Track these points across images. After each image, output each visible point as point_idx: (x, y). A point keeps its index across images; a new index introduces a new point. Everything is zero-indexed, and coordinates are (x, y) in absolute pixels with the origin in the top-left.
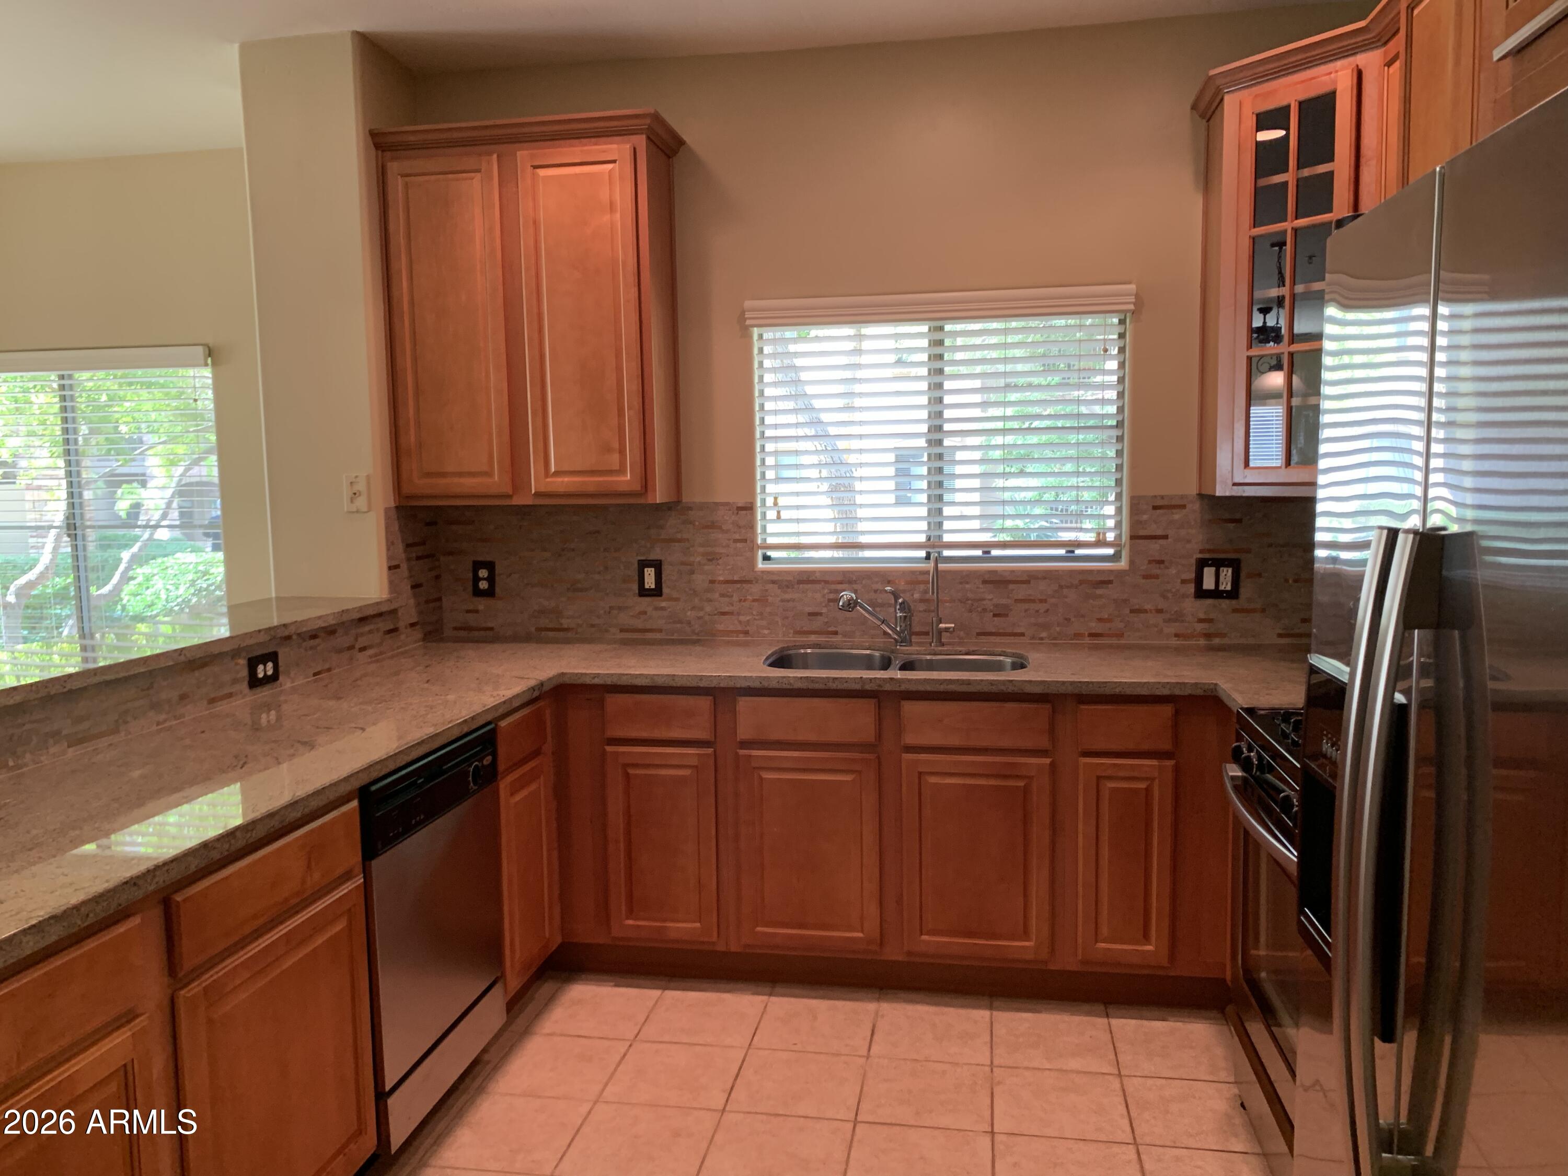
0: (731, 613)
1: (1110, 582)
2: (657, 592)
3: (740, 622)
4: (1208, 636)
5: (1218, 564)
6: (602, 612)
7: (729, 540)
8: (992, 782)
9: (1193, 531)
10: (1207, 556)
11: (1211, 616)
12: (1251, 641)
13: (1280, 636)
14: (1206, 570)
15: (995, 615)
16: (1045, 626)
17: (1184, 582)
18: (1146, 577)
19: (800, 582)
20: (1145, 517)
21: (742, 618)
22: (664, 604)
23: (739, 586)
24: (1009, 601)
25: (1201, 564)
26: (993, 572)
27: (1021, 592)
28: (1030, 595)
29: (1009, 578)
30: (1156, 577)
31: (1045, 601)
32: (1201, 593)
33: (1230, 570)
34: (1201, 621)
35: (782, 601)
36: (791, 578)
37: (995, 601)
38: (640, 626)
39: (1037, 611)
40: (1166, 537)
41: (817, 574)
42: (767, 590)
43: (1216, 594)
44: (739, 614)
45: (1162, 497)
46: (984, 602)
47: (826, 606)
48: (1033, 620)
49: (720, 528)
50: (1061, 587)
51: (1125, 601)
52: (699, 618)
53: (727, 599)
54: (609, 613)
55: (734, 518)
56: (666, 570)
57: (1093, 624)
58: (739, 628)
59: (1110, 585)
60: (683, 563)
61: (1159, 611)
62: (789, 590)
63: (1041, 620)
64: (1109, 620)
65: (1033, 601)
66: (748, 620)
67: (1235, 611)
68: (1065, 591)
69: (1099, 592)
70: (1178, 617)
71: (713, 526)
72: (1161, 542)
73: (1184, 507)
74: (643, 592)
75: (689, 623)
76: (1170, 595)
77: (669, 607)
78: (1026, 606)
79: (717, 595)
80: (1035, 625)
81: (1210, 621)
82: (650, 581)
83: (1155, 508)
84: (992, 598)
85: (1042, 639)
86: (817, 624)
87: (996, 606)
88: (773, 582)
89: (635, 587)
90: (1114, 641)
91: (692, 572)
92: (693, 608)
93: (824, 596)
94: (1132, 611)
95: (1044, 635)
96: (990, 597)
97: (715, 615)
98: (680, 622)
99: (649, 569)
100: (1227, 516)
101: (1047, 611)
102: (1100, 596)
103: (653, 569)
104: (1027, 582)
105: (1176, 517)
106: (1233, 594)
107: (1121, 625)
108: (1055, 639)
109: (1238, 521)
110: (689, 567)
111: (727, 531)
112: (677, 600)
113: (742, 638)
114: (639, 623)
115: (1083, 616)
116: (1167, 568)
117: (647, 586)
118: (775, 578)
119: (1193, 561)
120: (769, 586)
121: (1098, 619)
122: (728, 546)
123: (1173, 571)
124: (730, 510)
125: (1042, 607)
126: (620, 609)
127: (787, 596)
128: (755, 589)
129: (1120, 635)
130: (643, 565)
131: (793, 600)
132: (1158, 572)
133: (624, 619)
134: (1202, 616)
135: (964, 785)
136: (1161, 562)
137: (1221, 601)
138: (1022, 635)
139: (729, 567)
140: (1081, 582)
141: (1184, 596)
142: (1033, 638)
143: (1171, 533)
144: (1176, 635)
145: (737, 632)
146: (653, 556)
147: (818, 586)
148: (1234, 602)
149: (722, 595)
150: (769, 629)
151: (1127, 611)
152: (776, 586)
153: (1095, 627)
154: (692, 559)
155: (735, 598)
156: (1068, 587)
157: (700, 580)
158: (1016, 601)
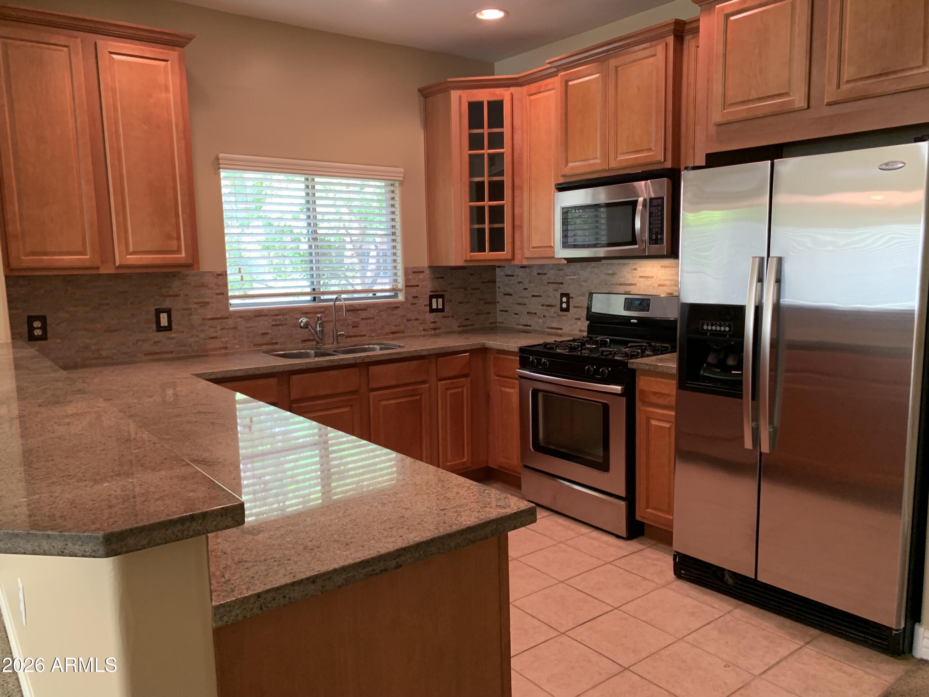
0: (216, 338)
1: (398, 307)
2: (169, 328)
3: (222, 342)
4: (435, 329)
5: (437, 297)
6: (131, 344)
7: (213, 294)
8: (408, 399)
9: (427, 283)
10: (433, 294)
11: (436, 320)
12: (450, 330)
13: (459, 327)
14: (433, 300)
15: (353, 327)
16: (374, 331)
17: (426, 305)
18: (412, 304)
19: (256, 316)
20: (410, 277)
21: (223, 340)
22: (173, 335)
23: (220, 321)
24: (359, 320)
25: (431, 297)
26: (351, 305)
27: (364, 314)
28: (367, 316)
29: (358, 308)
30: (415, 304)
31: (373, 318)
32: (432, 311)
33: (441, 299)
34: (432, 323)
35: (246, 328)
36: (251, 315)
37: (353, 320)
38: (158, 351)
39: (371, 323)
40: (418, 286)
41: (265, 311)
42: (237, 322)
43: (437, 310)
44: (221, 337)
45: (416, 268)
46: (348, 321)
47: (271, 329)
48: (369, 328)
49: (207, 286)
50: (380, 311)
51: (404, 316)
52: (196, 342)
53: (213, 329)
54: (136, 343)
55: (215, 280)
56: (174, 314)
57: (393, 328)
58: (222, 346)
59: (398, 309)
60: (184, 309)
61: (417, 319)
62: (250, 321)
63: (372, 328)
64: (399, 326)
65: (369, 319)
66: (227, 341)
67: (444, 317)
68: (382, 313)
69: (395, 312)
70: (424, 322)
71: (203, 286)
72: (417, 288)
73: (423, 272)
74: (160, 329)
75: (190, 345)
76: (420, 312)
77: (177, 337)
78: (366, 321)
79: (207, 327)
80: (370, 330)
81: (435, 322)
82: (164, 322)
83: (414, 272)
84: (351, 318)
85: (373, 337)
86: (267, 339)
87: (353, 322)
88: (241, 317)
89: (154, 326)
90: (401, 335)
91: (191, 314)
92: (193, 336)
93: (269, 323)
94: (407, 320)
95: (374, 335)
96: (350, 318)
97: (207, 339)
98: (185, 346)
99: (164, 314)
100: (439, 276)
101: (375, 323)
102: (395, 315)
103: (166, 314)
104: (366, 309)
105: (421, 277)
106: (442, 310)
107: (403, 327)
108: (378, 336)
109: (443, 278)
110: (189, 311)
111: (212, 289)
112: (183, 332)
113: (223, 351)
114: (157, 349)
115: (389, 324)
116: (419, 300)
117: (162, 325)
118: (242, 315)
119: (428, 296)
120: (238, 320)
121: (395, 325)
122: (212, 297)
123: (421, 301)
124: (213, 276)
125: (372, 321)
126: (144, 341)
127: (249, 325)
128: (230, 322)
129: (403, 332)
130: (158, 312)
131: (253, 327)
132: (416, 302)
133: (147, 347)
134: (432, 320)
135: (397, 403)
136: (417, 297)
137: (439, 313)
138: (365, 335)
139: (214, 310)
140: (388, 308)
141: (426, 312)
142: (369, 337)
143: (420, 284)
144: (424, 330)
145: (221, 348)
146: (164, 306)
147: (266, 318)
148: (443, 313)
149: (210, 327)
150: (239, 345)
151: (405, 320)
152: (242, 319)
153: (394, 329)
154: (190, 306)
155: (219, 328)
156: (383, 311)
157: (196, 319)
158: (362, 319)
